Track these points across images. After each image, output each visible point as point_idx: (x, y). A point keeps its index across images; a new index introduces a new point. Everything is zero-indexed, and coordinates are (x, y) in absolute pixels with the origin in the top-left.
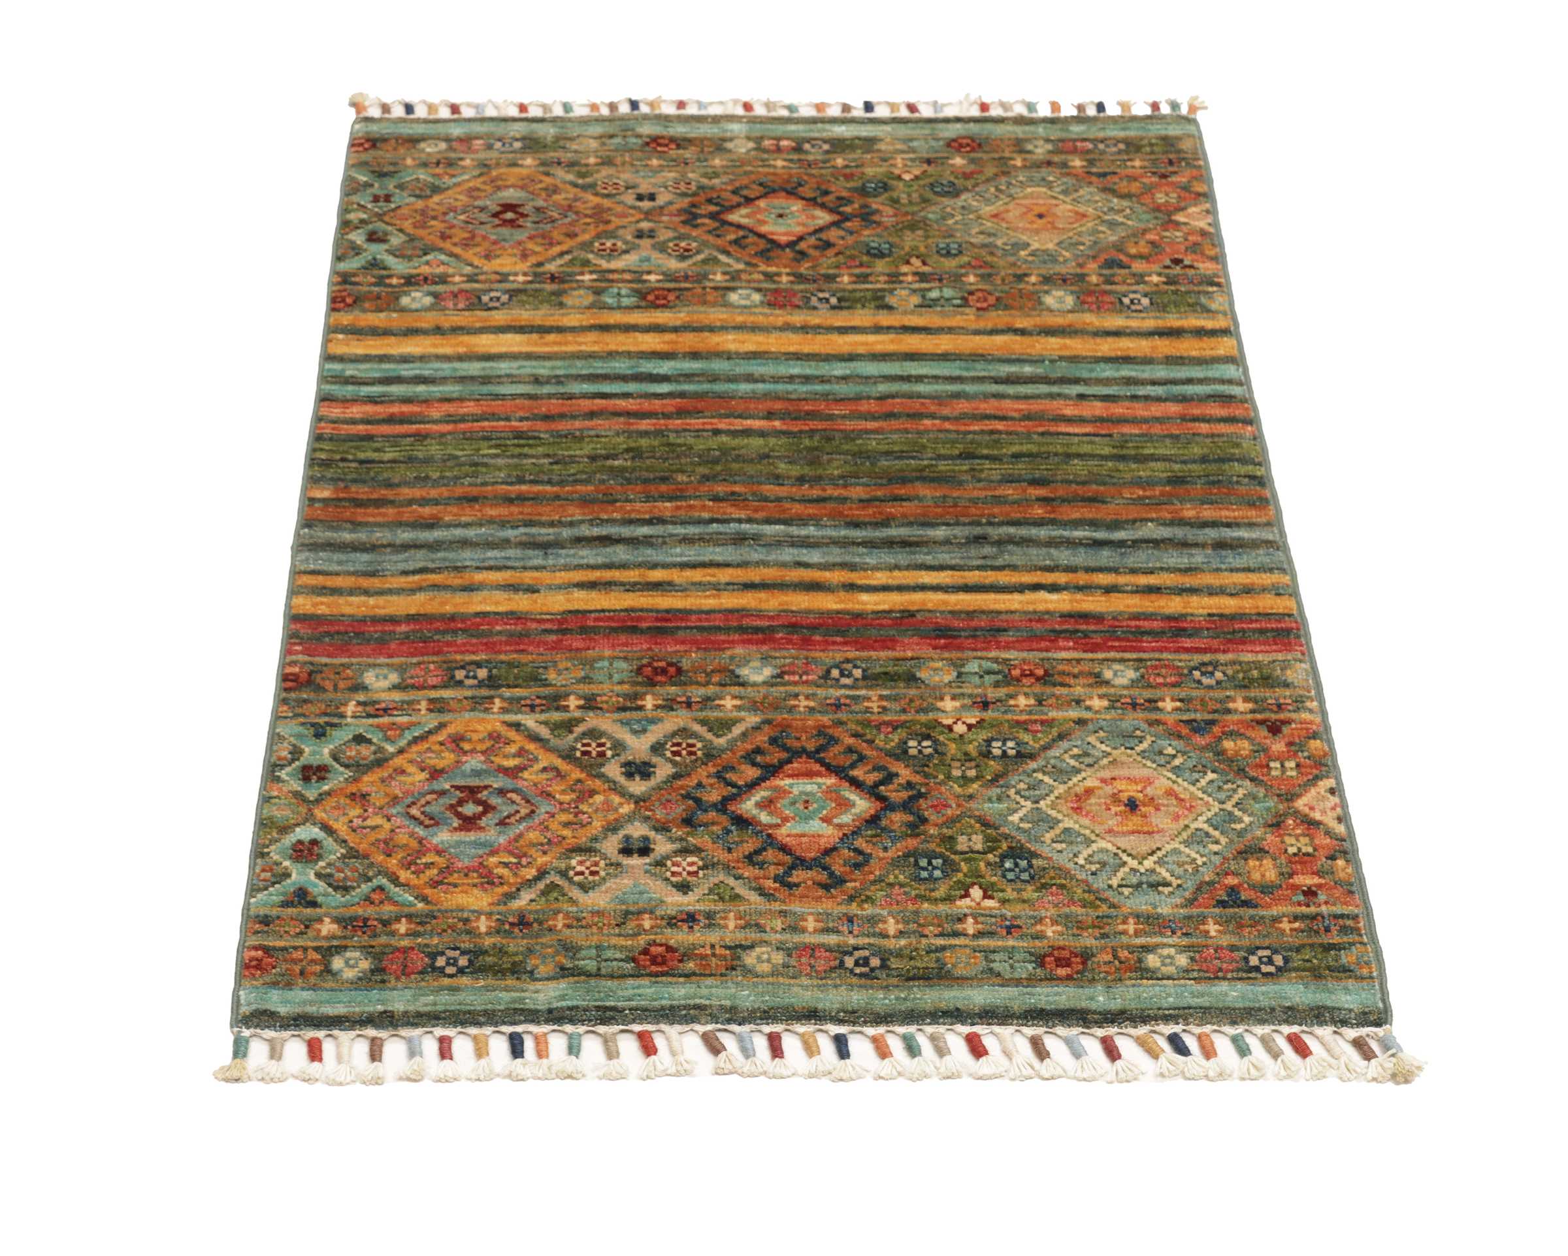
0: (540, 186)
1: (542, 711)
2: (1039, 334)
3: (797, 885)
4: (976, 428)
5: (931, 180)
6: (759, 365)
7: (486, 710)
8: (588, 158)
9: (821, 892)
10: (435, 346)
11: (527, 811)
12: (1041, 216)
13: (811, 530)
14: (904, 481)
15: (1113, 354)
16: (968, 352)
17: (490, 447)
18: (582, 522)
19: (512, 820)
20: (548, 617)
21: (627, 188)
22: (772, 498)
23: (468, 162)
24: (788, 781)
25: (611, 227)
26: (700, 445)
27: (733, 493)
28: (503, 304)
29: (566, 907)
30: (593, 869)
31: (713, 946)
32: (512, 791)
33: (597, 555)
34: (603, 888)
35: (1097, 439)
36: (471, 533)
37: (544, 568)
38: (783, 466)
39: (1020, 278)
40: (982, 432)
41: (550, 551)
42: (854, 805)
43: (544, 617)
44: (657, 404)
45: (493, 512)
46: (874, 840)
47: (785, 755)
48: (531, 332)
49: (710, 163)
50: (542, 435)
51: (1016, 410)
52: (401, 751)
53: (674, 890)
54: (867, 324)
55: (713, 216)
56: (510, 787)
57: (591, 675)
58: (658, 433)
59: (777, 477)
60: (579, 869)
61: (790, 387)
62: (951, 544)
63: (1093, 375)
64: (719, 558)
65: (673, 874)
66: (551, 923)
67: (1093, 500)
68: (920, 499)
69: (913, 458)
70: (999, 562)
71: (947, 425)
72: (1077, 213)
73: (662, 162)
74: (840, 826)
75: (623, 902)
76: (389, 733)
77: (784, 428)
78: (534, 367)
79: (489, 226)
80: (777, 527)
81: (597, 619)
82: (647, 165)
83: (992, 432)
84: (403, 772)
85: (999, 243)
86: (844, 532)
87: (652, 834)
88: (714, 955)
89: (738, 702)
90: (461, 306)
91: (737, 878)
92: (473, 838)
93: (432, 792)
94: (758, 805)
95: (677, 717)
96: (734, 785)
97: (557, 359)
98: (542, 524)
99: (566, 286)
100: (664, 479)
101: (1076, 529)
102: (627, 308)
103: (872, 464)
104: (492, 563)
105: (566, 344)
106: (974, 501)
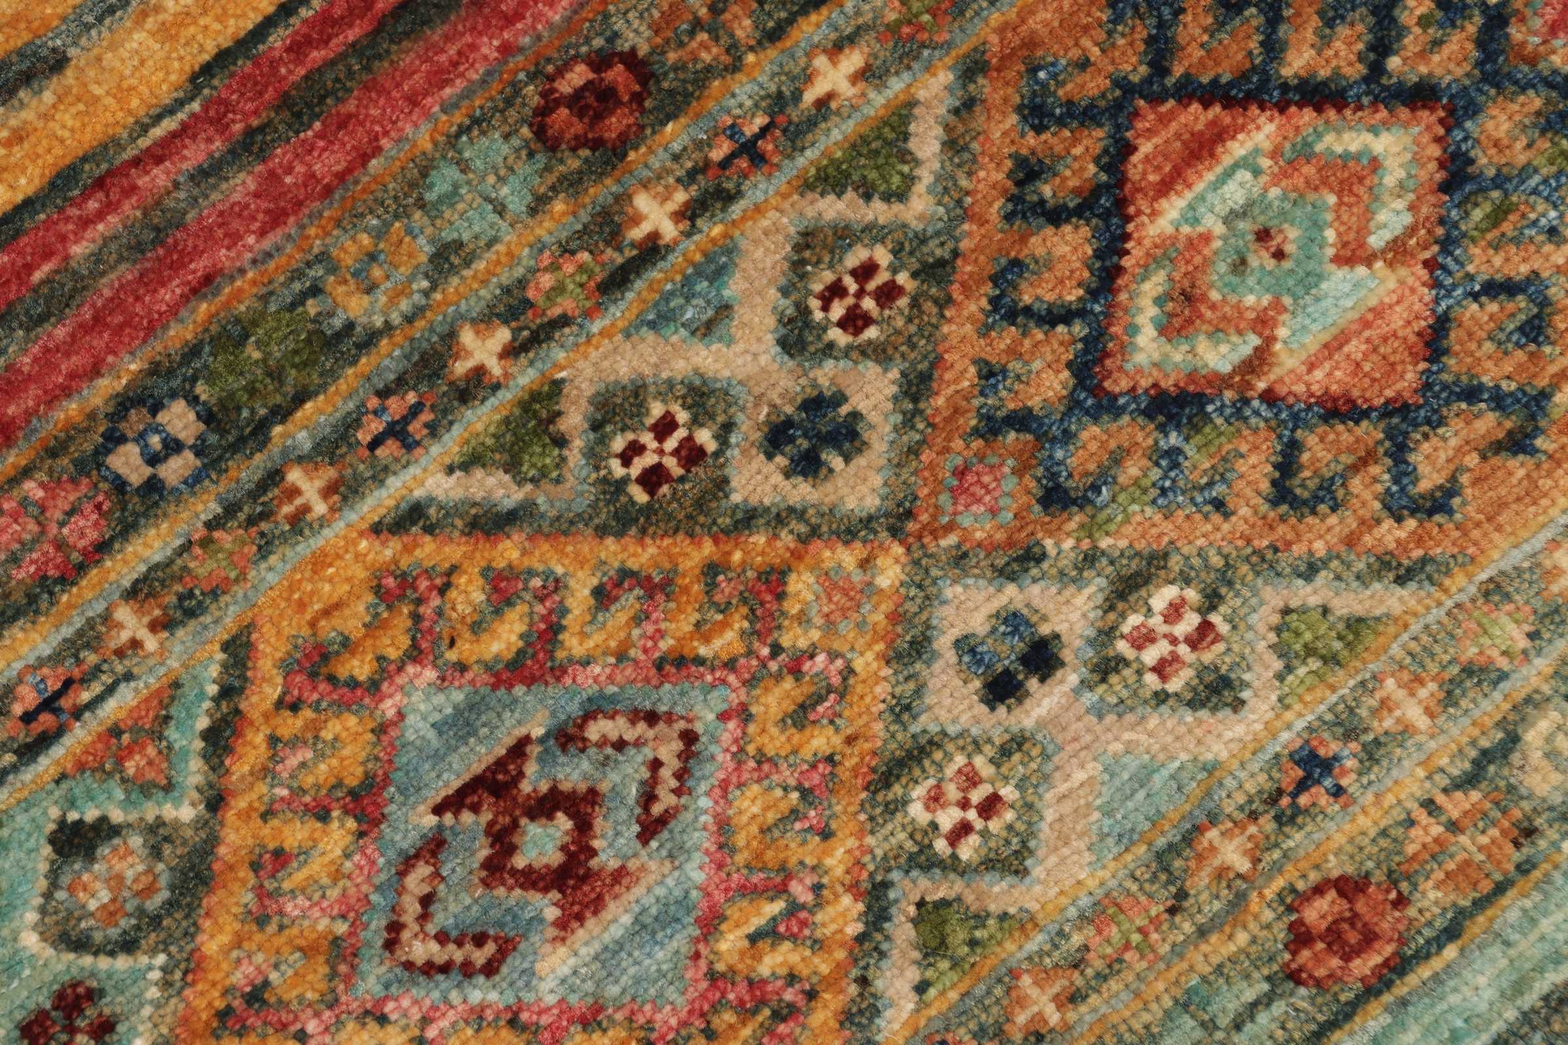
1: (433, 430)
3: (1450, 490)
7: (299, 522)
9: (1518, 467)
11: (677, 745)
19: (666, 800)
20: (169, 124)
24: (1173, 209)
29: (1014, 950)
30: (976, 796)
31: (1429, 805)
32: (589, 716)
34: (1045, 830)
42: (1375, 164)
43: (157, 132)
46: (1507, 227)
47: (1096, 138)
52: (216, 802)
53: (1203, 714)
56: (574, 708)
57: (448, 235)
60: (948, 819)
65: (1161, 669)
66: (1021, 1018)
74: (1397, 251)
75: (1127, 839)
76: (131, 767)
81: (297, 48)
84: (281, 858)
87: (1011, 595)
88: (1454, 827)
89: (853, 60)
91: (1310, 571)
92: (626, 919)
93: (408, 862)
94: (1170, 329)
95: (759, 210)
96: (1065, 316)
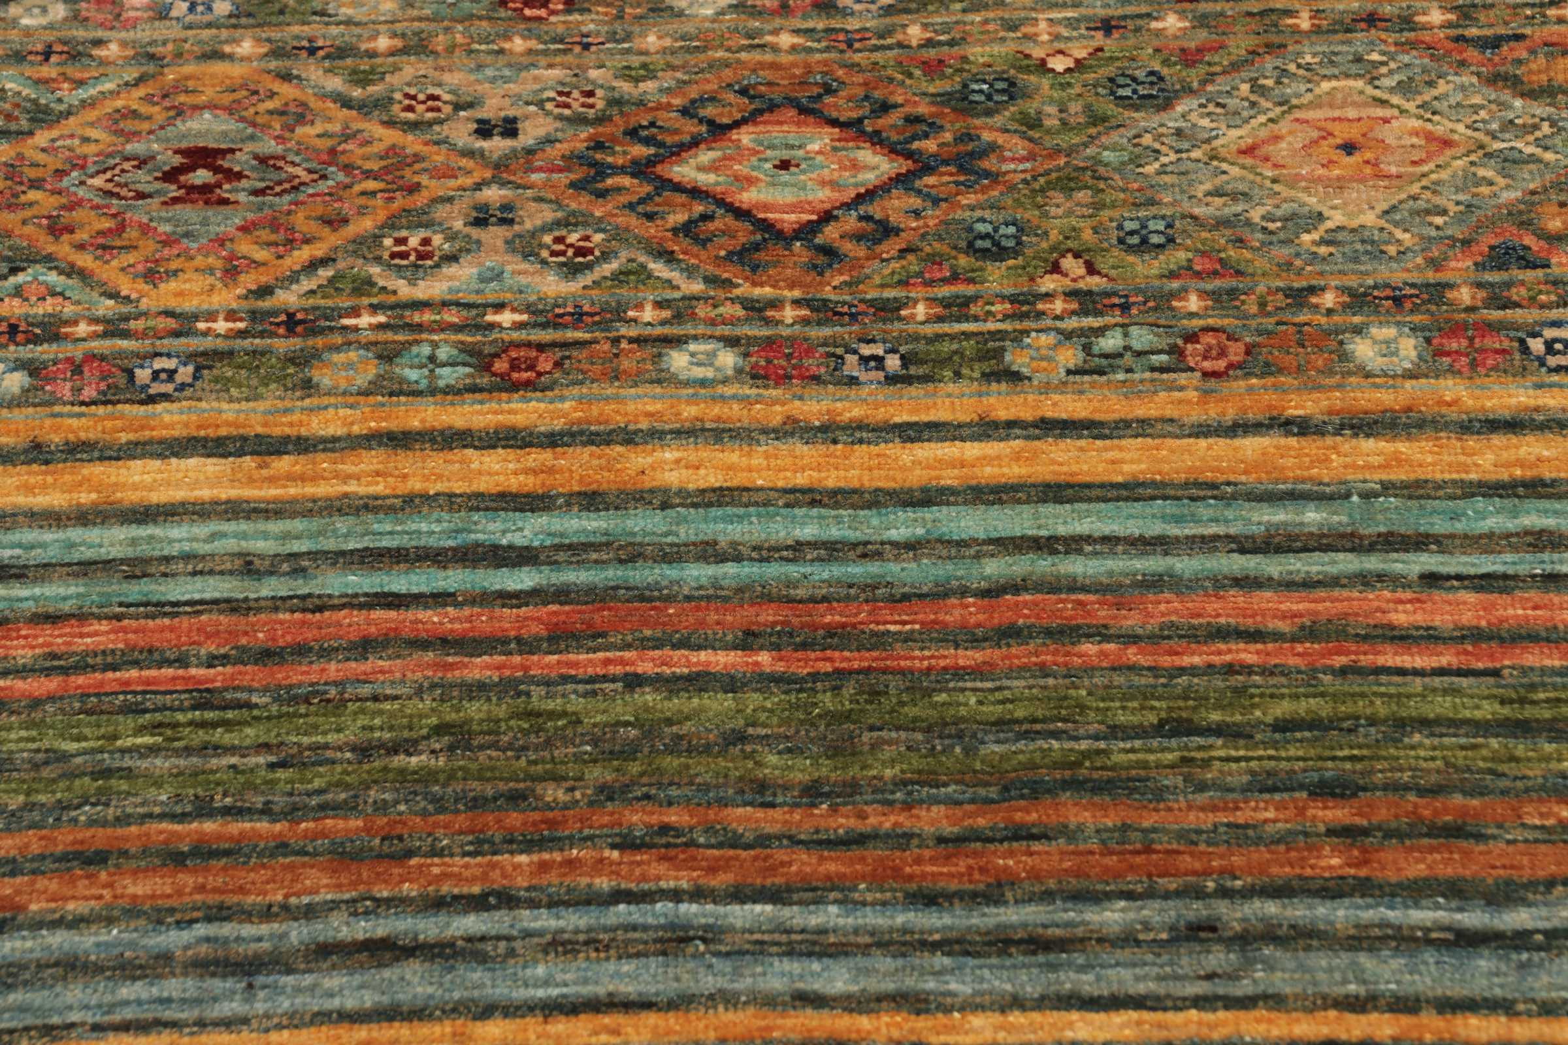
0: (270, 105)
2: (1338, 432)
4: (1197, 660)
5: (1110, 70)
6: (732, 520)
8: (374, 37)
10: (29, 489)
12: (1349, 148)
13: (831, 915)
14: (1036, 791)
15: (1504, 476)
16: (1182, 477)
17: (140, 730)
18: (334, 905)
21: (458, 107)
22: (750, 836)
23: (113, 50)
25: (420, 200)
26: (596, 714)
27: (665, 829)
28: (182, 387)
33: (364, 987)
35: (1464, 682)
36: (86, 942)
37: (245, 1021)
38: (773, 759)
39: (1300, 297)
40: (1209, 670)
41: (260, 980)
44: (507, 618)
45: (138, 888)
48: (240, 453)
49: (637, 43)
50: (255, 699)
51: (1284, 615)
54: (964, 418)
55: (639, 169)
58: (509, 687)
59: (762, 786)
61: (794, 571)
62: (1138, 943)
63: (1460, 527)
64: (629, 989)
67: (1456, 831)
68: (1070, 834)
69: (1056, 735)
70: (1244, 988)
71: (1132, 655)
72: (1430, 137)
73: (533, 44)
77: (780, 667)
78: (244, 536)
79: (157, 200)
80: (758, 908)
82: (501, 51)
83: (1230, 669)
85: (1256, 215)
86: (902, 918)
90: (89, 393)
97: (293, 515)
98: (247, 915)
99: (319, 342)
100: (516, 798)
101: (1417, 906)
102: (449, 391)
103: (966, 751)
104: (128, 1014)
105: (315, 479)
106: (1188, 837)
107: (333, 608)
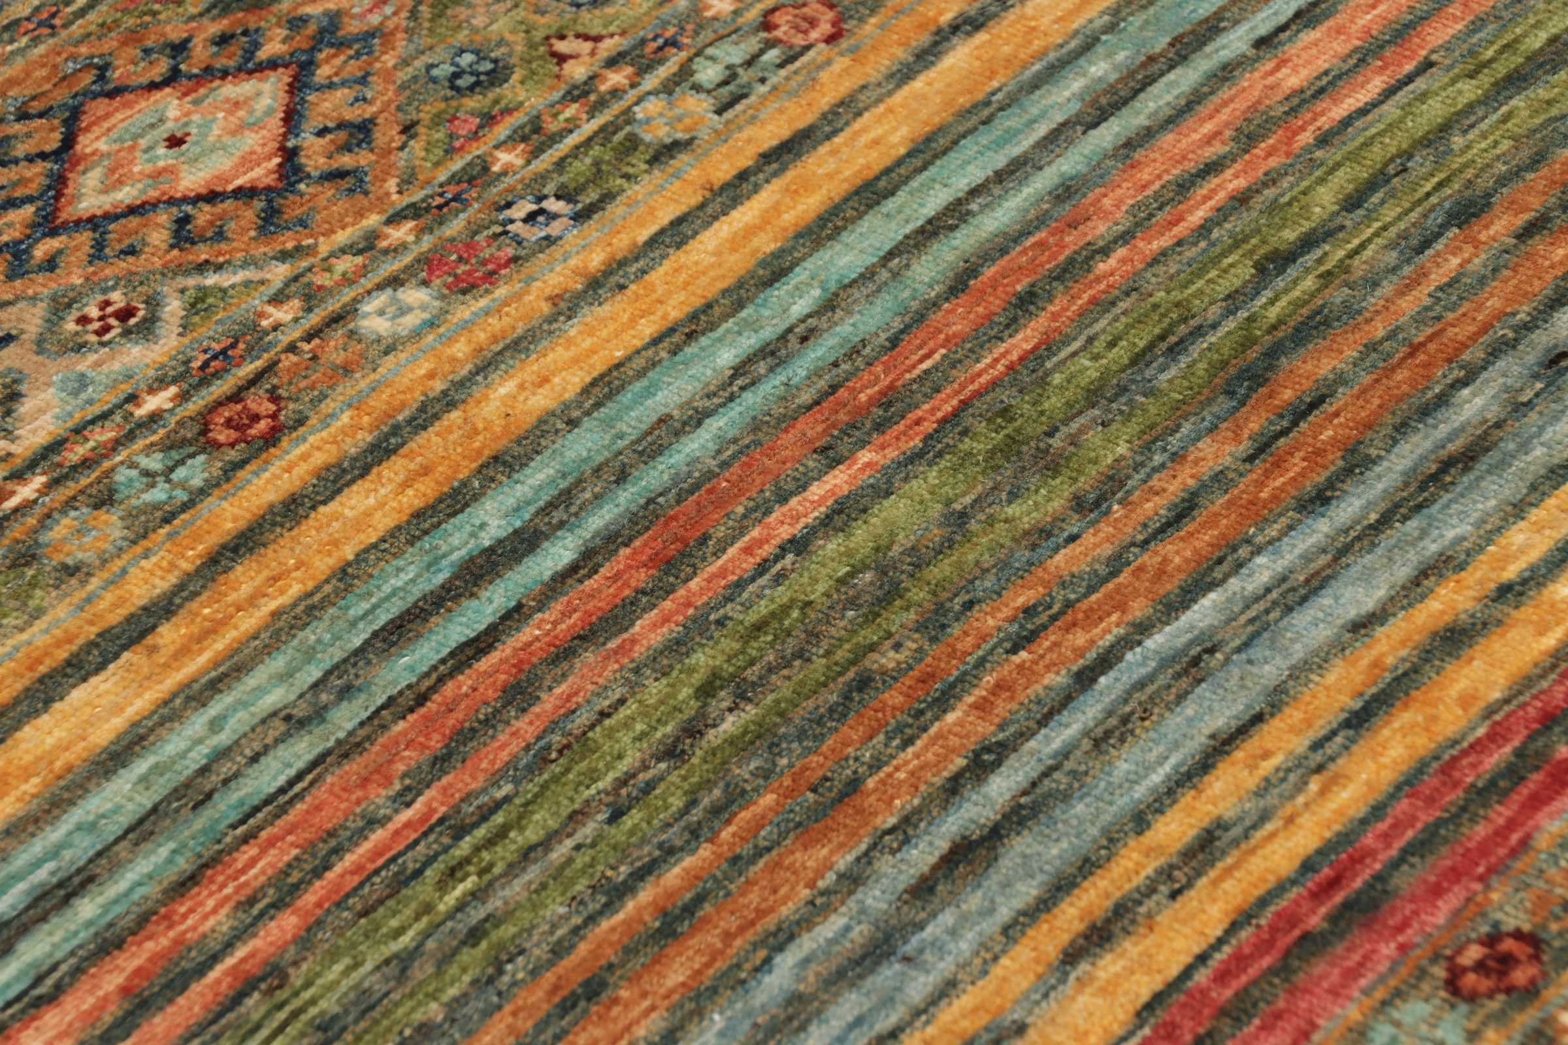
4: (1201, 214)
6: (649, 392)
13: (1267, 565)
14: (1258, 377)
16: (946, 116)
17: (443, 886)
18: (866, 858)
22: (1103, 570)
26: (813, 588)
27: (1029, 611)
33: (1006, 885)
37: (952, 982)
38: (1014, 510)
40: (1222, 214)
41: (909, 949)
44: (600, 587)
45: (674, 979)
48: (111, 657)
50: (499, 794)
51: (1209, 140)
54: (696, 199)
58: (701, 627)
59: (1045, 533)
61: (771, 388)
62: (1529, 404)
64: (1222, 718)
68: (1341, 379)
69: (1198, 334)
71: (1149, 246)
77: (892, 453)
78: (244, 704)
80: (1206, 603)
83: (1242, 200)
86: (1323, 526)
97: (256, 660)
98: (805, 923)
100: (864, 683)
102: (216, 483)
103: (1149, 393)
105: (220, 625)
106: (1430, 316)
107: (433, 689)
